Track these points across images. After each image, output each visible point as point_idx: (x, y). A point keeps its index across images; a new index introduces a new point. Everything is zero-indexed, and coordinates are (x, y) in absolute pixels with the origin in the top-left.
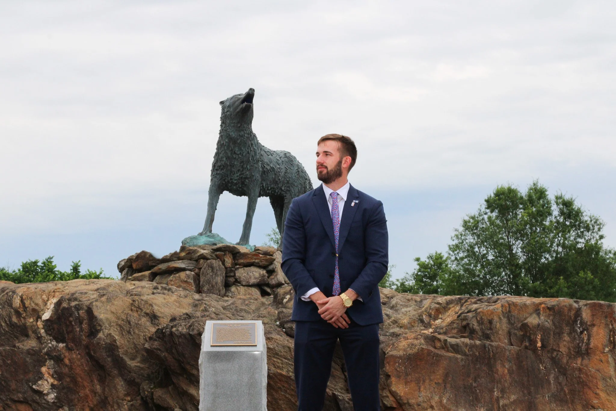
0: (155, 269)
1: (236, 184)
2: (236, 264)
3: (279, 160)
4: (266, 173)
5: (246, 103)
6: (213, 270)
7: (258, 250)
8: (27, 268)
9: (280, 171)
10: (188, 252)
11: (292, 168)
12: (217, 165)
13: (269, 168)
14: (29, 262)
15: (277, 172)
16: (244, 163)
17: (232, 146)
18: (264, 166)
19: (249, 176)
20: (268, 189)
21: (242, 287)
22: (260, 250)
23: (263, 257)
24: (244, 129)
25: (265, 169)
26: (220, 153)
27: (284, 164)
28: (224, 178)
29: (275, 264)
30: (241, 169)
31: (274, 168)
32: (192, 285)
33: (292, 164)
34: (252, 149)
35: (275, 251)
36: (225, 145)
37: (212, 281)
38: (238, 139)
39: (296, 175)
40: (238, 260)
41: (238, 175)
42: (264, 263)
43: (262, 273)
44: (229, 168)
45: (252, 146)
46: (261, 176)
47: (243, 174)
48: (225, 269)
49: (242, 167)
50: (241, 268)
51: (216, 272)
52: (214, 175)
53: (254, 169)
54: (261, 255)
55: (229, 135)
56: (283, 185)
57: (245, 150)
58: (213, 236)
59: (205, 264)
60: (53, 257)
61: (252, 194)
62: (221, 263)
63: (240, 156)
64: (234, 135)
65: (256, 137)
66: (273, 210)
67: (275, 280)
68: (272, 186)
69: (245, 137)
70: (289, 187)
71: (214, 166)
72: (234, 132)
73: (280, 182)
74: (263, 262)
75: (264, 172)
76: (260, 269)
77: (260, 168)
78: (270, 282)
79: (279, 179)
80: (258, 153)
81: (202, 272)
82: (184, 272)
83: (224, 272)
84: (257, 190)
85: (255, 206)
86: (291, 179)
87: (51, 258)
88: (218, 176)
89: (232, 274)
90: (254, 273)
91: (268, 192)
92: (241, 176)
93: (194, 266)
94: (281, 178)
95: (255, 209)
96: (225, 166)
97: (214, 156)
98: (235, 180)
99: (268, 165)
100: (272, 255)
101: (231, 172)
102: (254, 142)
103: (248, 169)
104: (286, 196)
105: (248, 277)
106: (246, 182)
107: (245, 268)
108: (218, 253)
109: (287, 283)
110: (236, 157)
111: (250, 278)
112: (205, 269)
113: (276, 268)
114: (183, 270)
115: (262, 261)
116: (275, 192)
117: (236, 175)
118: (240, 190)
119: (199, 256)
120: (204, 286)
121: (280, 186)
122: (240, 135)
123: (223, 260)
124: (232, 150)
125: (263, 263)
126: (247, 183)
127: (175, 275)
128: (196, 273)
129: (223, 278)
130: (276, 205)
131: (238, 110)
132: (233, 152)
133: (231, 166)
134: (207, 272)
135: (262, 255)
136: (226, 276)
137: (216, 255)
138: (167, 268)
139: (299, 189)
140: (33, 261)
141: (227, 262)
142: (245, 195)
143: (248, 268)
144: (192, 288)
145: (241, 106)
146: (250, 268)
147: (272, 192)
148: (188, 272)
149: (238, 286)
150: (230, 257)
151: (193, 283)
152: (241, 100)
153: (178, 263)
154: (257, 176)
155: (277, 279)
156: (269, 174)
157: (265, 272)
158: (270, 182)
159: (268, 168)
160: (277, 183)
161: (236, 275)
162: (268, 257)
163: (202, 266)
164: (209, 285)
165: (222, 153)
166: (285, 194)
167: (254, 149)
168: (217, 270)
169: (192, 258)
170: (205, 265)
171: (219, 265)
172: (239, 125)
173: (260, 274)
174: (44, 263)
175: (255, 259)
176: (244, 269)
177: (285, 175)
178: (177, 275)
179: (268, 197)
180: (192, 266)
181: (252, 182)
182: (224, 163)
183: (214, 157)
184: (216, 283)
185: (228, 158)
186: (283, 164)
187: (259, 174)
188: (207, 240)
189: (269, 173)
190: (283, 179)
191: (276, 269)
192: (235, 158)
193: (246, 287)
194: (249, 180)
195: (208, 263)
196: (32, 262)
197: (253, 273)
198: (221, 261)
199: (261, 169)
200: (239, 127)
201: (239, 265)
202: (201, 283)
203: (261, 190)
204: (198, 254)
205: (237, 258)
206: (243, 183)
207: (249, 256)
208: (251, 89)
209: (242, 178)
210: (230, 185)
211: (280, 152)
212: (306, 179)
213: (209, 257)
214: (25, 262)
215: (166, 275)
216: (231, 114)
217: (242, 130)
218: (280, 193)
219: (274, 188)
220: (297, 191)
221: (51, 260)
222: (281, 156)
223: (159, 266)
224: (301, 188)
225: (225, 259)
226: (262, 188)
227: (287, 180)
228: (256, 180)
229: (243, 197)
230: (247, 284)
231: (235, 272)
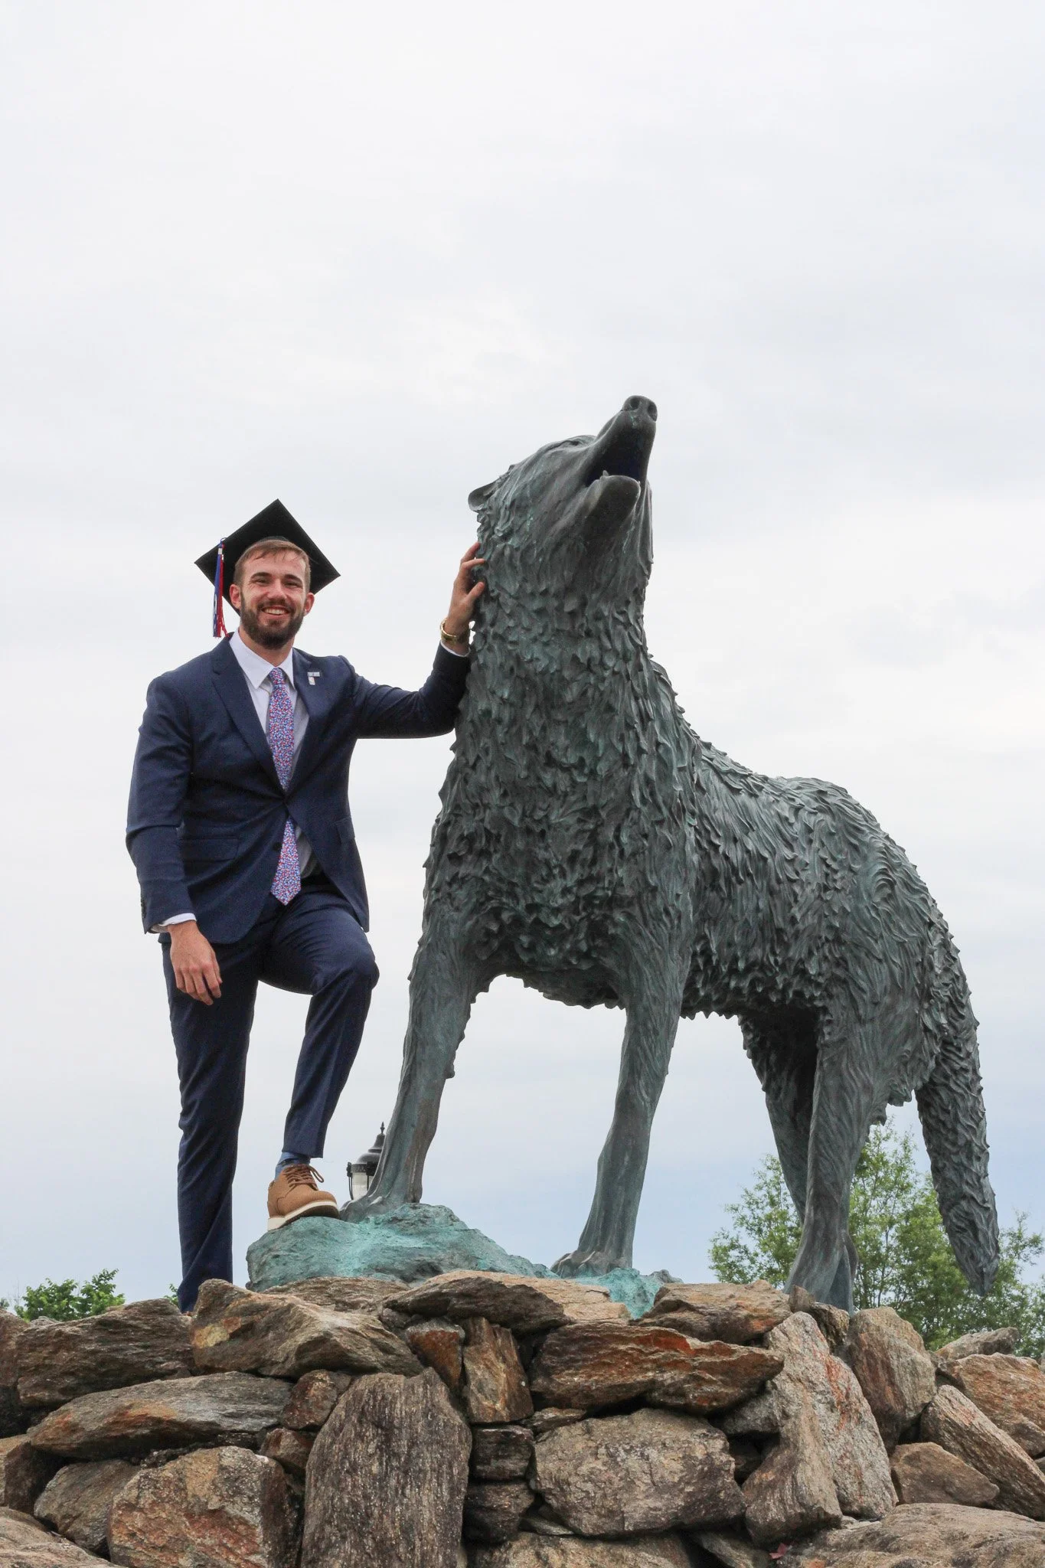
0: (46, 1430)
1: (560, 935)
2: (540, 1401)
3: (792, 820)
4: (722, 882)
5: (606, 477)
6: (388, 1440)
7: (679, 1305)
8: (41, 1304)
9: (794, 876)
10: (241, 1321)
11: (856, 867)
12: (454, 834)
13: (736, 855)
14: (47, 1286)
15: (779, 881)
16: (603, 814)
17: (537, 722)
18: (710, 843)
19: (628, 892)
20: (733, 971)
21: (572, 1546)
22: (690, 1308)
23: (711, 1352)
24: (601, 626)
25: (715, 862)
26: (474, 767)
27: (816, 845)
28: (494, 903)
29: (781, 1395)
30: (588, 854)
31: (765, 859)
32: (250, 1537)
33: (855, 848)
34: (644, 745)
35: (780, 1311)
36: (499, 721)
37: (383, 1511)
38: (565, 683)
39: (878, 899)
40: (548, 1373)
41: (570, 882)
42: (717, 1389)
43: (699, 1453)
44: (520, 844)
45: (644, 729)
46: (698, 896)
47: (598, 879)
48: (467, 1434)
49: (593, 838)
50: (574, 1421)
51: (409, 1454)
52: (438, 890)
53: (657, 851)
54: (694, 1342)
55: (518, 659)
56: (810, 953)
57: (610, 746)
58: (422, 1224)
59: (341, 1404)
60: (113, 1273)
61: (650, 991)
62: (441, 1396)
63: (580, 779)
64: (542, 665)
65: (668, 685)
66: (758, 1085)
67: (782, 1501)
68: (757, 953)
69: (607, 674)
70: (841, 963)
71: (442, 836)
72: (546, 644)
73: (797, 935)
74: (710, 1382)
75: (710, 878)
76: (691, 1427)
77: (688, 848)
78: (752, 1511)
79: (793, 921)
80: (680, 769)
81: (321, 1454)
82: (213, 1453)
83: (464, 1455)
84: (676, 971)
85: (665, 1057)
86: (849, 921)
87: (109, 1276)
88: (461, 894)
89: (514, 1464)
90: (653, 1453)
91: (733, 984)
92: (584, 892)
93: (268, 1414)
94: (804, 916)
95: (664, 1071)
96: (499, 836)
97: (440, 786)
98: (556, 911)
99: (735, 840)
100: (760, 1340)
101: (532, 864)
102: (657, 710)
103: (622, 852)
104: (825, 1010)
105: (617, 1483)
106: (616, 924)
107: (593, 1422)
108: (425, 1329)
109: (855, 1508)
110: (555, 786)
111: (630, 1484)
112: (336, 1432)
113: (786, 1416)
114: (207, 1437)
115: (698, 1380)
116: (771, 986)
117: (557, 885)
118: (585, 966)
119: (302, 1350)
120: (330, 1546)
121: (796, 952)
122: (575, 658)
123: (454, 1372)
124: (532, 747)
125: (707, 1389)
126: (619, 931)
127: (153, 1473)
128: (282, 1463)
129: (453, 1491)
130: (773, 1058)
131: (562, 523)
132: (542, 759)
133: (529, 831)
134: (346, 1454)
135: (702, 1336)
136: (476, 1480)
137: (415, 1346)
138: (107, 1428)
139: (892, 974)
140: (59, 1285)
141: (481, 1389)
142: (610, 998)
143: (613, 1423)
144: (253, 1558)
145: (581, 499)
146: (625, 1421)
147: (753, 984)
148: (231, 1455)
149: (554, 1541)
150: (499, 1353)
151: (259, 1530)
152: (579, 466)
153: (179, 1393)
154: (679, 893)
155: (795, 1487)
156: (739, 888)
157: (718, 1444)
158: (746, 934)
159: (732, 855)
160: (781, 941)
161: (540, 1467)
162: (741, 1350)
163: (319, 1416)
164: (358, 1545)
165: (483, 765)
166: (822, 998)
167: (658, 744)
168: (413, 1444)
169: (263, 1364)
170: (340, 1410)
171: (431, 1410)
172: (571, 605)
173: (687, 1458)
174: (87, 1291)
175: (660, 1366)
176: (589, 1431)
177: (820, 897)
178: (168, 1471)
179: (735, 1019)
180: (261, 1415)
181: (646, 924)
182: (493, 819)
183: (443, 794)
184: (408, 1529)
185: (512, 790)
186: (810, 842)
187: (686, 881)
188: (390, 1243)
189: (740, 882)
190: (811, 920)
191: (790, 1425)
192: (552, 791)
193: (600, 1547)
194: (629, 916)
195: (358, 1397)
196: (55, 1286)
197: (644, 1457)
198: (445, 1377)
199: (695, 858)
200: (573, 614)
201: (561, 1403)
202: (311, 1525)
203: (695, 970)
204: (301, 1339)
205: (548, 1360)
206: (596, 930)
207: (622, 1347)
208: (634, 402)
209: (590, 899)
210: (525, 939)
211: (797, 783)
212: (931, 924)
213: (368, 1354)
214: (35, 1288)
215: (110, 1468)
216: (529, 547)
217: (588, 634)
218: (799, 994)
219: (763, 967)
220: (882, 980)
221: (110, 1282)
222: (798, 801)
223: (70, 1406)
224: (907, 973)
225: (469, 1366)
226: (700, 961)
227: (831, 927)
228: (667, 913)
229: (600, 1008)
230: (610, 1526)
231: (532, 1450)
